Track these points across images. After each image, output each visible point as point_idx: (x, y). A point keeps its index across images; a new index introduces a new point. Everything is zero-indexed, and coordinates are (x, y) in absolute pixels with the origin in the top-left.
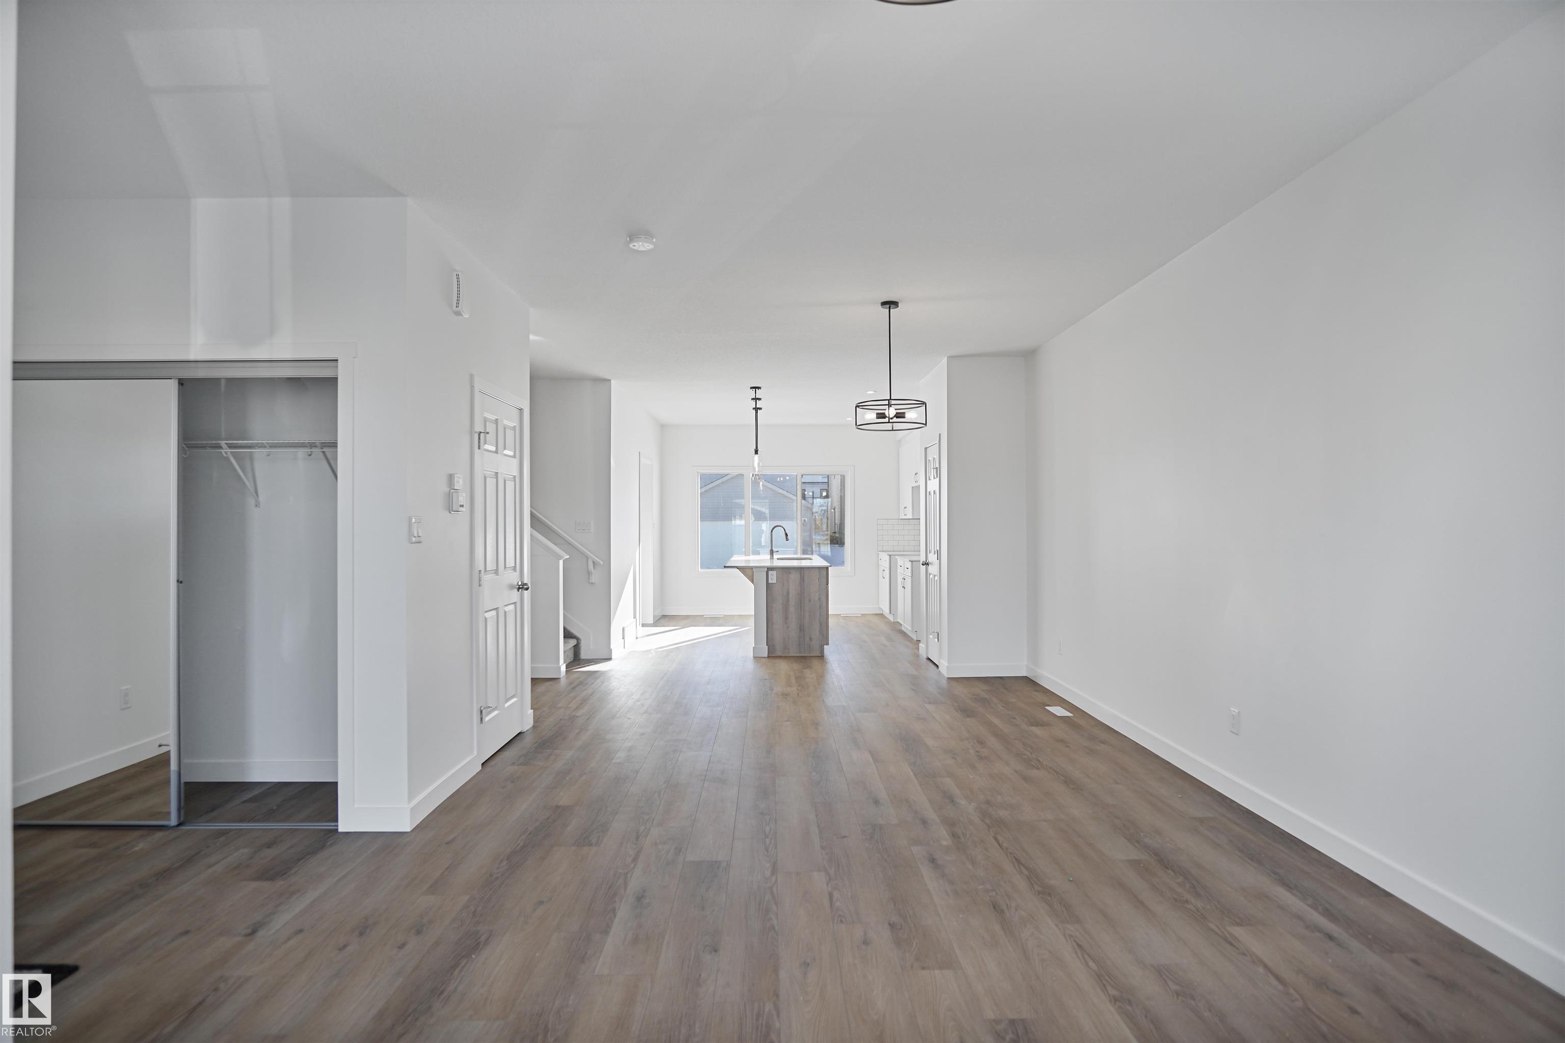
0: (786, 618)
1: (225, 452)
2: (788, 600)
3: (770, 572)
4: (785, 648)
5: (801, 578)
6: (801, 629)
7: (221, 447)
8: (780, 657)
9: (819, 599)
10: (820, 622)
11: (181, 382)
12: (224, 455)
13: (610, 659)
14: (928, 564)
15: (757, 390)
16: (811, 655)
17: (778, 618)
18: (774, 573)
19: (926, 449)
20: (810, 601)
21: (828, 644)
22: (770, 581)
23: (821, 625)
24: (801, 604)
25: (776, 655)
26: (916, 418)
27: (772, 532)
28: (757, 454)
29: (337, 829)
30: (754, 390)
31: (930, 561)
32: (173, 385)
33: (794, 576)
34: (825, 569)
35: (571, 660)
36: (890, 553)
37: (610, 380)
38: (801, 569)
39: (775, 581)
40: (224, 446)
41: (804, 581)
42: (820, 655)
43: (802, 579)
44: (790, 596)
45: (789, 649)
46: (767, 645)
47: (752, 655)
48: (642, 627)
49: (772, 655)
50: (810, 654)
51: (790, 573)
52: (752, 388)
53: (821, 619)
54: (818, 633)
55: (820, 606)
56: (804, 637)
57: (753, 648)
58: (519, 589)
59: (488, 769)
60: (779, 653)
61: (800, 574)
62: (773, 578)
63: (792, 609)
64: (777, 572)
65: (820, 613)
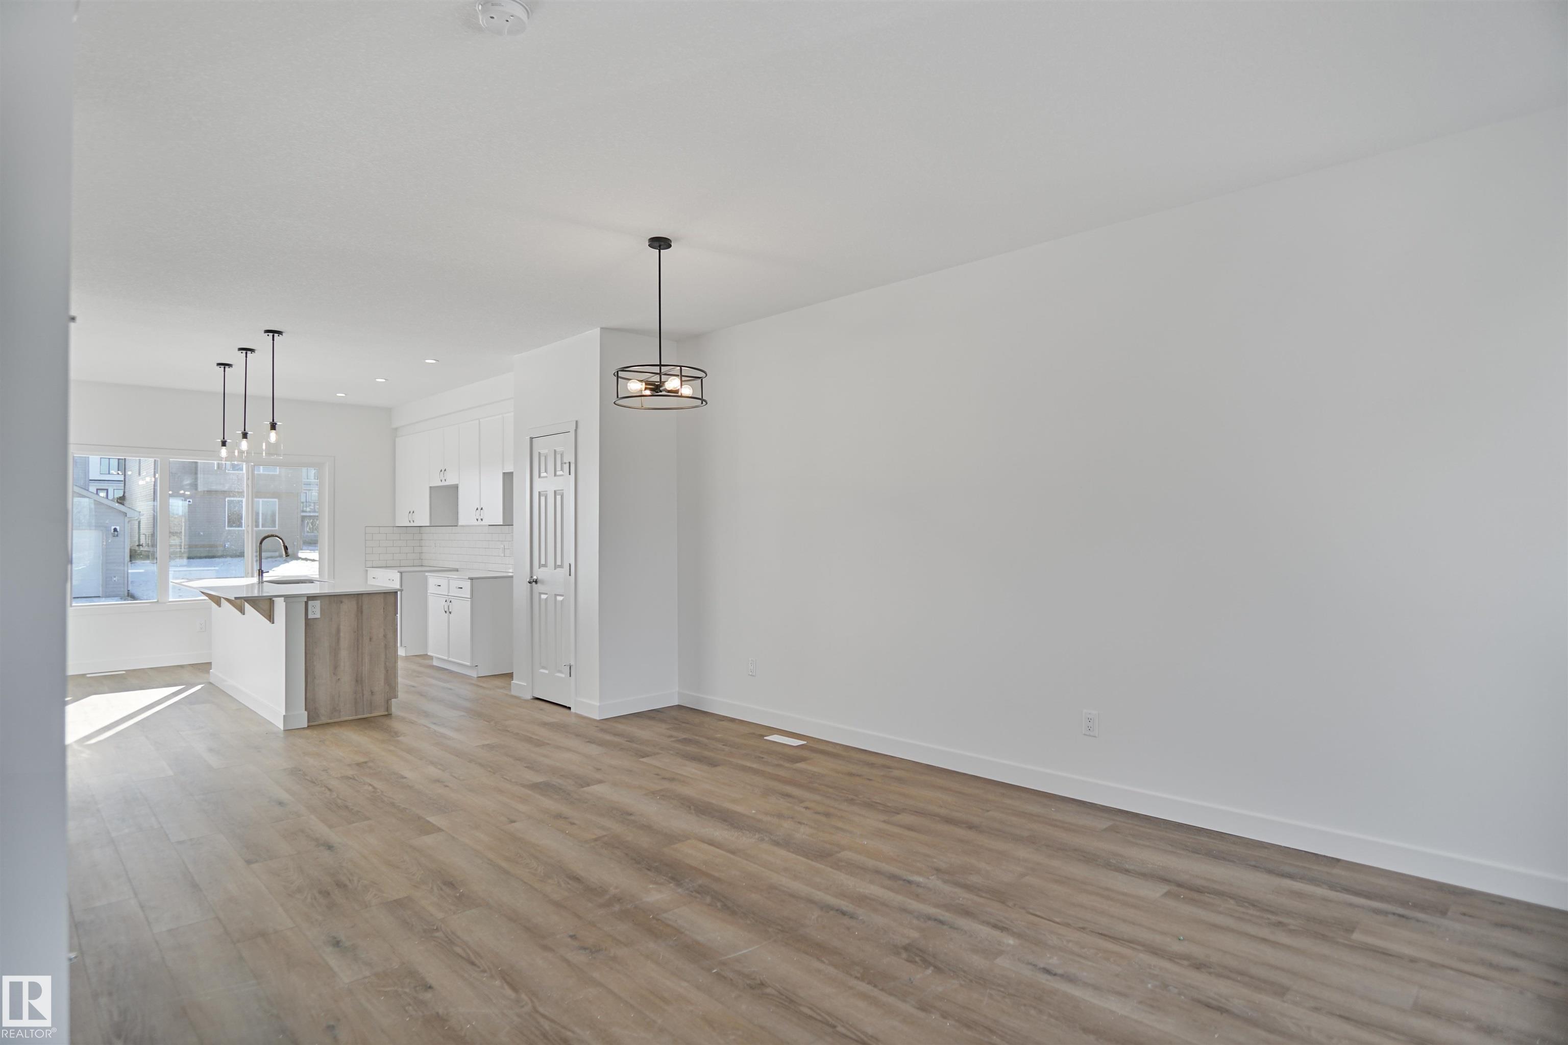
0: (335, 668)
2: (338, 640)
3: (310, 603)
4: (335, 710)
5: (358, 608)
6: (358, 680)
8: (328, 724)
9: (385, 636)
10: (385, 667)
14: (536, 582)
15: (276, 335)
16: (374, 714)
17: (323, 670)
18: (317, 603)
19: (532, 438)
20: (371, 639)
21: (396, 697)
22: (311, 615)
23: (387, 671)
24: (358, 646)
25: (320, 722)
27: (261, 543)
31: (539, 578)
33: (348, 607)
34: (393, 593)
36: (402, 569)
38: (358, 596)
39: (318, 616)
41: (362, 612)
42: (386, 713)
43: (360, 610)
44: (342, 634)
45: (340, 711)
46: (305, 710)
47: (282, 727)
49: (315, 723)
50: (372, 713)
51: (341, 602)
53: (387, 663)
54: (382, 683)
55: (386, 645)
56: (363, 690)
57: (284, 716)
60: (324, 720)
61: (358, 603)
62: (315, 610)
63: (344, 654)
64: (321, 602)
65: (386, 655)
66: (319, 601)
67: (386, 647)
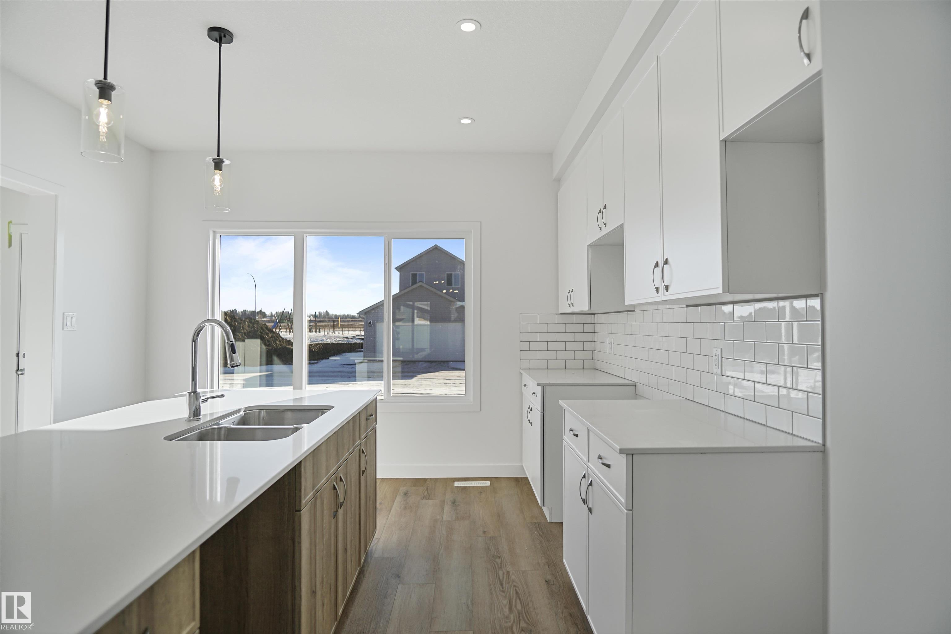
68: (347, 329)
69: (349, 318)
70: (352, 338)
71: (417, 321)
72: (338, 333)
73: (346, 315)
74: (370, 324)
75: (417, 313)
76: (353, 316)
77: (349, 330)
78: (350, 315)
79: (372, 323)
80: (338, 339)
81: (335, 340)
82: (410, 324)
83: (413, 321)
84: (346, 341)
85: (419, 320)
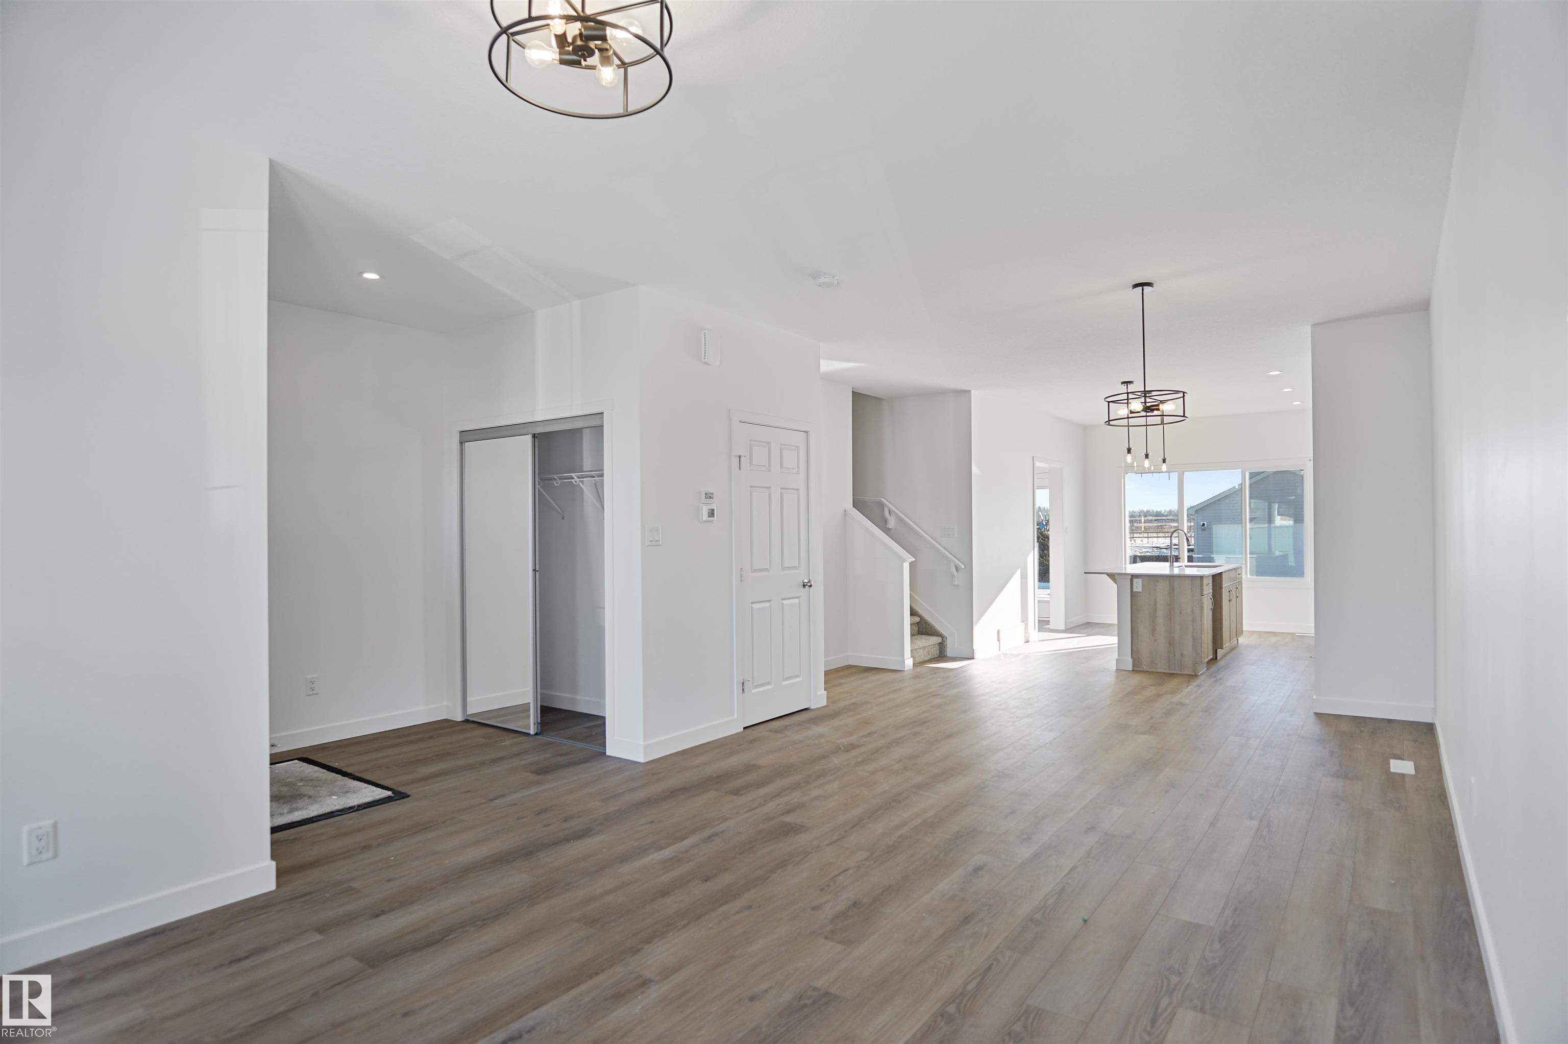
0: (1153, 631)
1: (575, 481)
2: (1155, 610)
3: (1135, 580)
4: (1153, 662)
5: (1170, 587)
6: (1171, 643)
7: (573, 478)
8: (1146, 672)
9: (1193, 612)
10: (1193, 637)
11: (534, 436)
12: (574, 483)
13: (973, 658)
16: (1182, 673)
17: (1144, 630)
18: (1140, 581)
20: (1181, 612)
22: (1135, 590)
23: (1195, 640)
24: (1170, 615)
25: (1141, 670)
26: (1174, 410)
28: (1130, 453)
29: (605, 753)
30: (1126, 384)
32: (529, 438)
33: (1163, 586)
34: (1199, 579)
35: (936, 656)
37: (970, 391)
38: (1170, 578)
39: (1140, 590)
40: (575, 477)
41: (1173, 591)
42: (1193, 674)
43: (1172, 589)
44: (1158, 606)
45: (1156, 664)
46: (1132, 658)
47: (1114, 668)
48: (1039, 631)
49: (1137, 669)
50: (1181, 671)
51: (1158, 581)
52: (1123, 383)
53: (1195, 633)
54: (1190, 649)
55: (1193, 619)
56: (1175, 652)
57: (1116, 659)
58: (804, 586)
59: (747, 731)
60: (1145, 668)
61: (1170, 583)
62: (1138, 586)
63: (1160, 621)
64: (1142, 580)
65: (1193, 626)
66: (1141, 579)
67: (1194, 620)
68: (1155, 535)
69: (1150, 516)
70: (1166, 549)
71: (1279, 521)
72: (1140, 541)
73: (1145, 511)
74: (1203, 527)
75: (1278, 508)
76: (1157, 512)
77: (1159, 536)
78: (1153, 511)
79: (1206, 525)
80: (1144, 550)
81: (1139, 551)
82: (1266, 525)
83: (1270, 520)
84: (1158, 553)
85: (1282, 519)
